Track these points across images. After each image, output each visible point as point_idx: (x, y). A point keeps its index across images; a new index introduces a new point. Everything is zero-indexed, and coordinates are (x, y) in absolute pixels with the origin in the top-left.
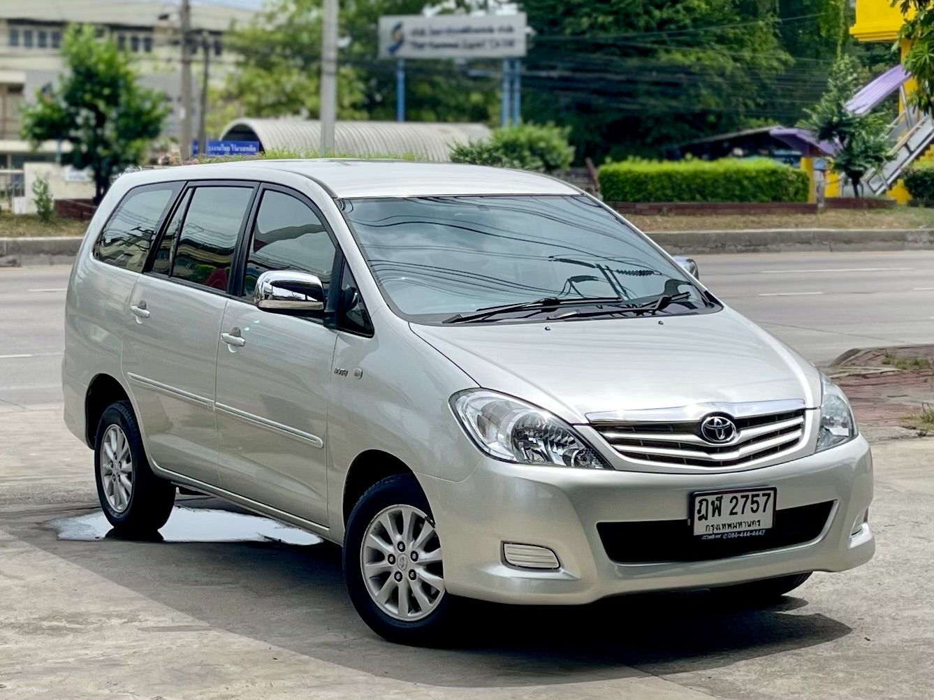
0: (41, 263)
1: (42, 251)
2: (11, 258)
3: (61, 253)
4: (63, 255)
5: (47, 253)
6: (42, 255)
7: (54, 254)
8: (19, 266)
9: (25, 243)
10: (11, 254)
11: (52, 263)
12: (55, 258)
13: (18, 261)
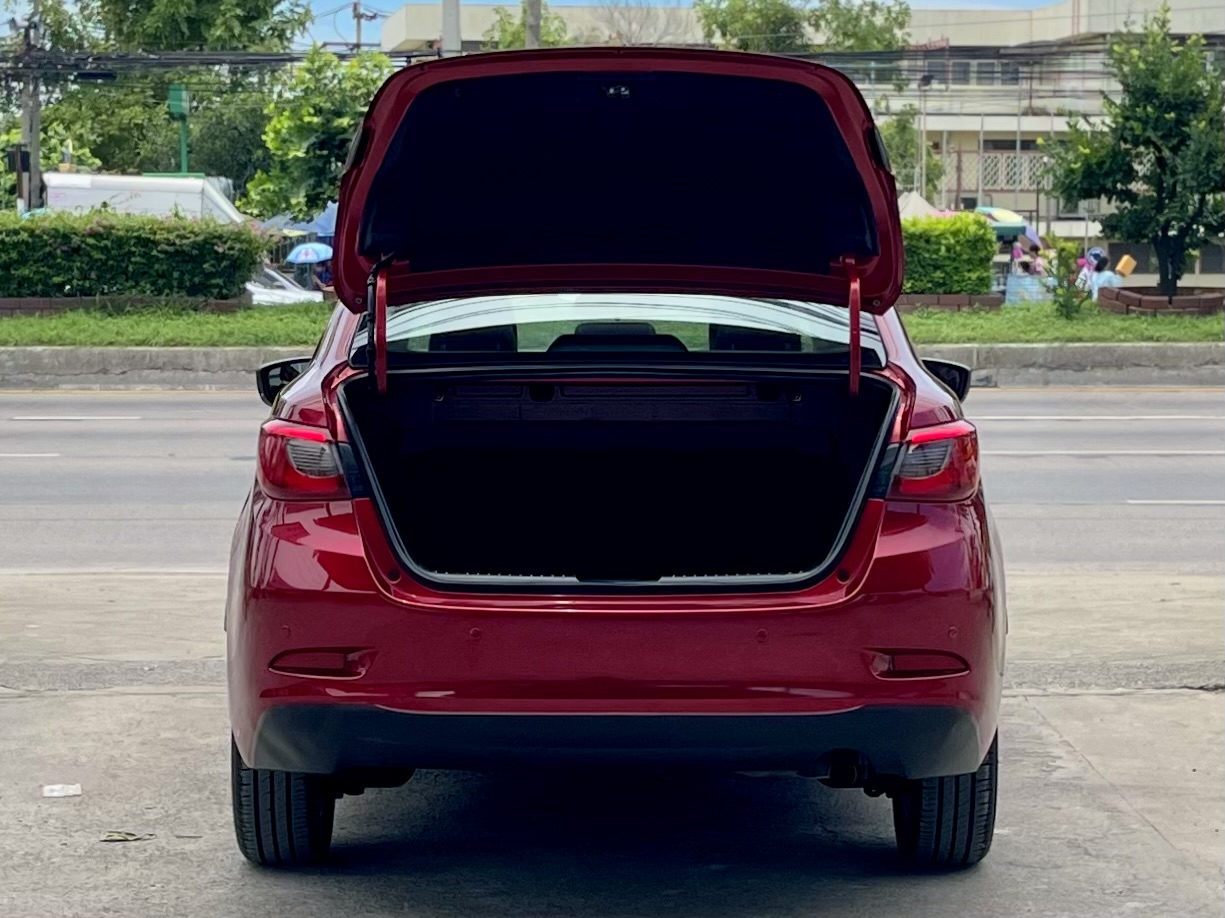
0: (1030, 382)
1: (1032, 365)
2: (983, 373)
3: (1063, 367)
4: (1065, 369)
5: (1041, 366)
6: (1032, 370)
7: (1052, 369)
8: (996, 386)
9: (1007, 352)
10: (984, 368)
11: (1047, 383)
12: (1052, 375)
13: (994, 379)
